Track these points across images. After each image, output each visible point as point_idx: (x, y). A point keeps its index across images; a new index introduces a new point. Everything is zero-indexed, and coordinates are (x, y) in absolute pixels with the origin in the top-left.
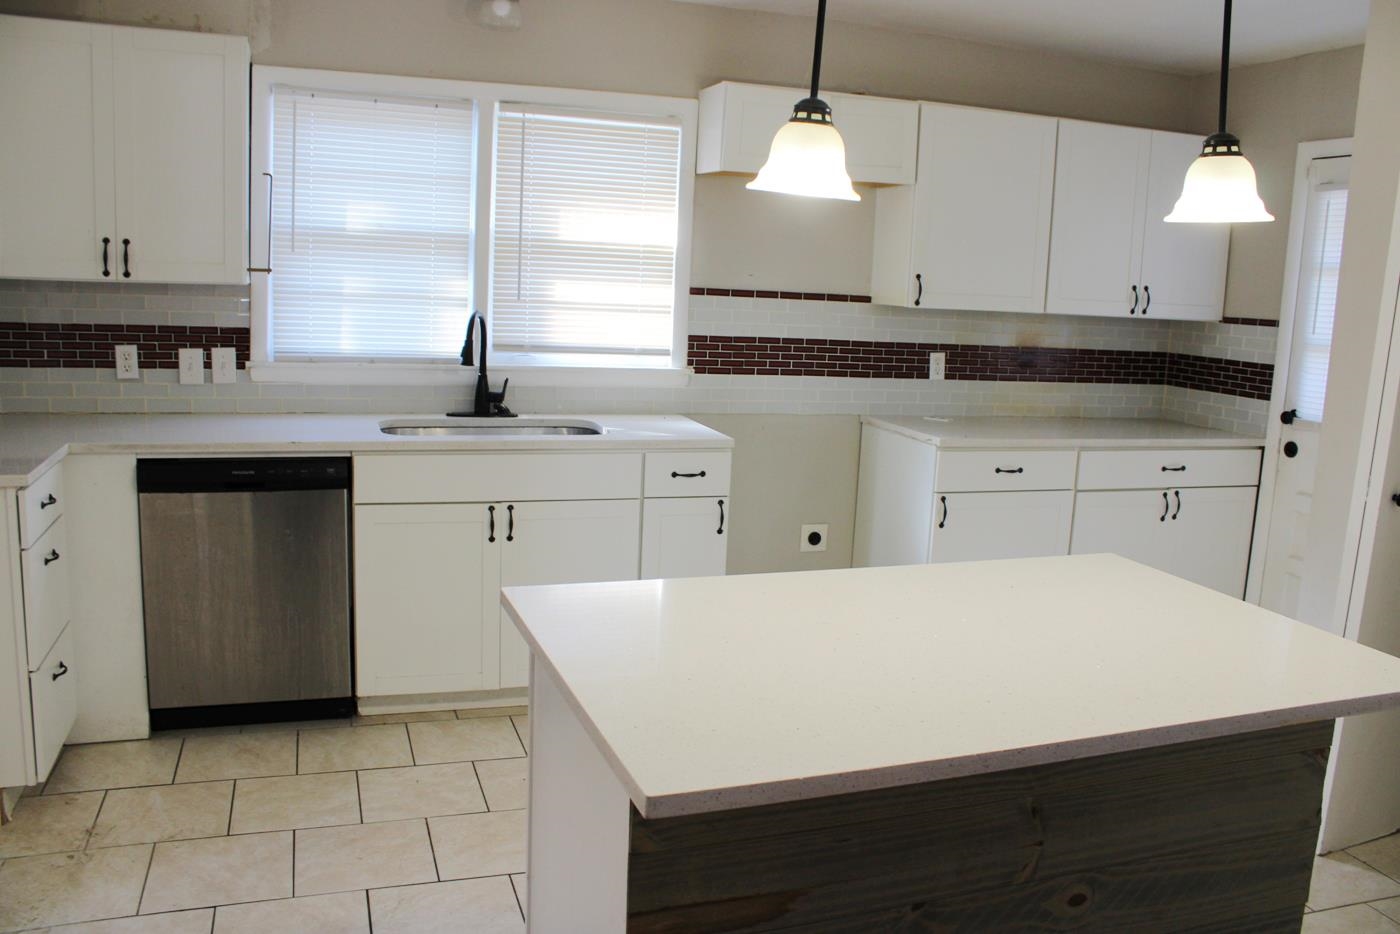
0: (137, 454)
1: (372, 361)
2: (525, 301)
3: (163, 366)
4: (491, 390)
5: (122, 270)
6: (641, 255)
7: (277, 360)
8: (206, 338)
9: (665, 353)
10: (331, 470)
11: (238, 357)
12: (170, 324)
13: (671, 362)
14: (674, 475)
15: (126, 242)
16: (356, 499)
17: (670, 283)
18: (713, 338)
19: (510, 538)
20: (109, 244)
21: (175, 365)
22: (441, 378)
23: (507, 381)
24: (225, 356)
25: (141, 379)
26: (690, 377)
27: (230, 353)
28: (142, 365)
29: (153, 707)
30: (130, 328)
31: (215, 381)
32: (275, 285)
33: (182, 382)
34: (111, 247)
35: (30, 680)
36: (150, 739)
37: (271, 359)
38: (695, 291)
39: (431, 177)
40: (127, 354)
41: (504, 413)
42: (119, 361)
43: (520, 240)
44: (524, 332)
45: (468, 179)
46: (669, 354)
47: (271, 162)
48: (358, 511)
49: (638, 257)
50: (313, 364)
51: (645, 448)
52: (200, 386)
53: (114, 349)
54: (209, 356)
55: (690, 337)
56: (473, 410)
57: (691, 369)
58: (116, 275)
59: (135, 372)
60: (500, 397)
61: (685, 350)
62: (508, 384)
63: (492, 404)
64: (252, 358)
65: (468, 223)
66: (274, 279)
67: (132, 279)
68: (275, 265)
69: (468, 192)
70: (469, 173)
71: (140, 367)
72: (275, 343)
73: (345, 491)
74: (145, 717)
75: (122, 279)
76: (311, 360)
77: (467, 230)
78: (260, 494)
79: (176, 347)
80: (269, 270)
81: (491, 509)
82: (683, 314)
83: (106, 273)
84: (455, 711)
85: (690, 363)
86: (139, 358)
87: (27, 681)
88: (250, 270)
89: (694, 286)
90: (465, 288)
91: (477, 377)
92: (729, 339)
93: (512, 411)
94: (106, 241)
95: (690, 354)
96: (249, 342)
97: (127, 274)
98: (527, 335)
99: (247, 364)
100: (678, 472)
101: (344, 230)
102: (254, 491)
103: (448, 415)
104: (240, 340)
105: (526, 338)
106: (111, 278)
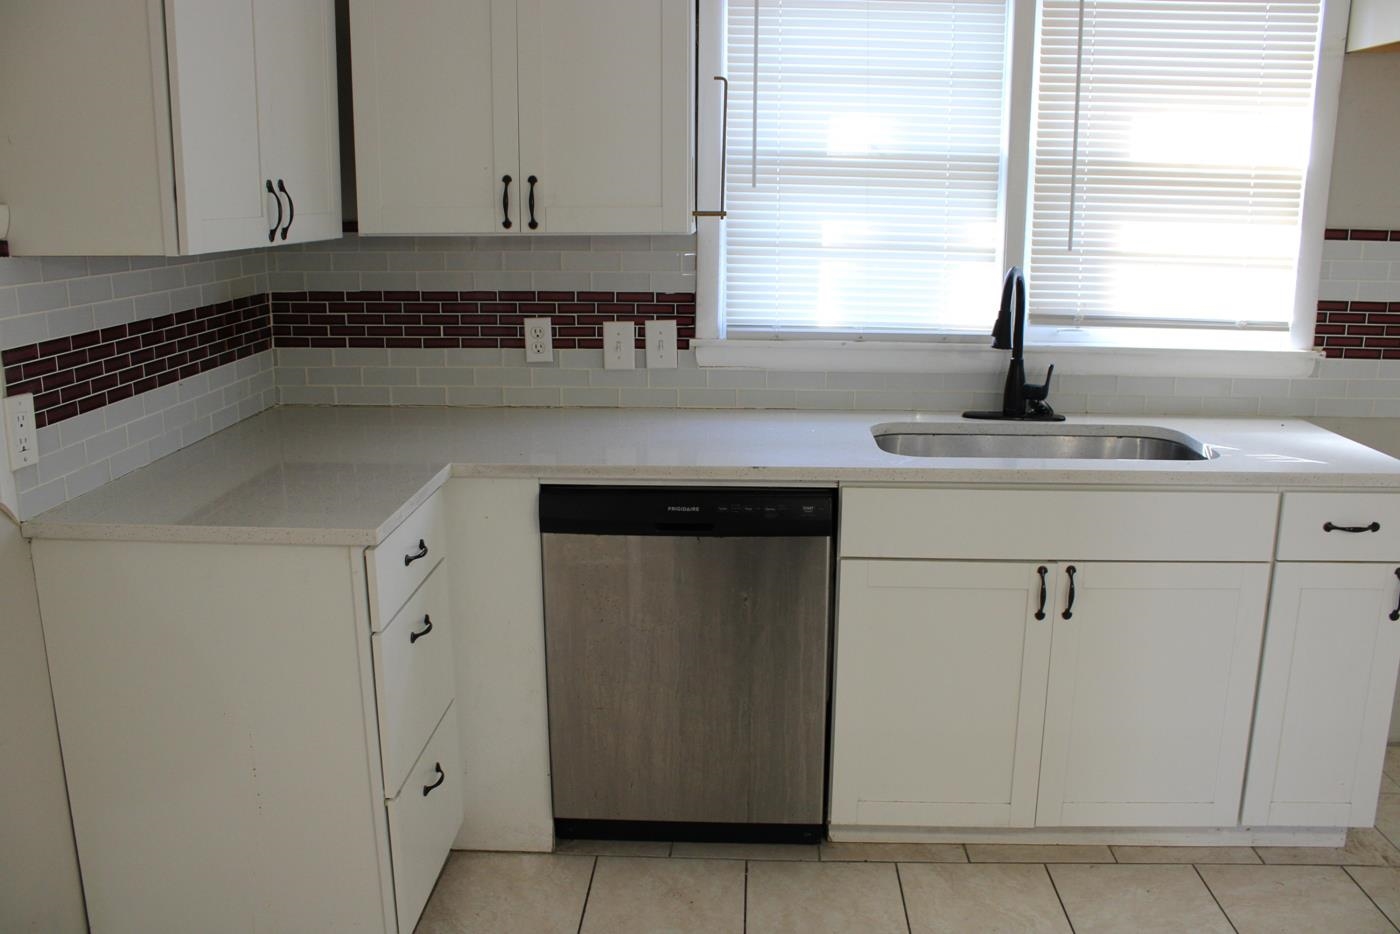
0: (539, 479)
1: (860, 338)
2: (1078, 253)
3: (583, 345)
4: (1029, 381)
5: (527, 219)
6: (1252, 182)
7: (731, 336)
8: (639, 307)
9: (1282, 327)
10: (809, 509)
11: (680, 333)
12: (592, 290)
13: (1293, 342)
14: (1328, 527)
15: (532, 180)
16: (844, 549)
17: (1295, 223)
18: (1356, 305)
19: (1067, 615)
20: (511, 184)
21: (599, 344)
22: (957, 363)
23: (1051, 367)
24: (661, 332)
25: (556, 363)
26: (1317, 362)
27: (670, 327)
28: (557, 344)
29: (557, 816)
30: (543, 295)
31: (649, 366)
32: (729, 234)
33: (607, 367)
34: (513, 186)
35: (387, 808)
36: (553, 853)
37: (723, 335)
38: (1332, 234)
39: (947, 75)
40: (538, 329)
41: (1045, 414)
42: (529, 339)
43: (1074, 162)
44: (1075, 296)
45: (1000, 76)
46: (1287, 330)
47: (725, 63)
48: (845, 568)
49: (1248, 185)
50: (780, 342)
51: (1282, 485)
52: (631, 371)
53: (523, 323)
54: (641, 332)
55: (1320, 302)
56: (1000, 409)
57: (1320, 354)
58: (519, 227)
59: (548, 354)
60: (1042, 392)
61: (1312, 324)
62: (1054, 372)
63: (1028, 401)
64: (698, 334)
65: (998, 140)
66: (729, 225)
67: (540, 231)
68: (730, 207)
69: (999, 95)
70: (1000, 67)
71: (554, 347)
72: (729, 314)
73: (828, 538)
74: (548, 826)
75: (527, 230)
76: (777, 337)
77: (997, 150)
78: (707, 540)
79: (600, 321)
80: (722, 214)
81: (1042, 571)
82: (1315, 268)
83: (507, 224)
84: (964, 845)
85: (1318, 342)
86: (554, 335)
87: (383, 809)
88: (696, 213)
89: (1329, 228)
90: (992, 233)
91: (1009, 363)
92: (1382, 306)
93: (1056, 411)
94: (507, 180)
95: (1319, 330)
96: (694, 312)
97: (533, 225)
98: (1079, 302)
99: (692, 342)
100: (1334, 524)
101: (824, 155)
102: (698, 535)
103: (966, 415)
104: (683, 310)
105: (1079, 306)
106: (514, 230)
